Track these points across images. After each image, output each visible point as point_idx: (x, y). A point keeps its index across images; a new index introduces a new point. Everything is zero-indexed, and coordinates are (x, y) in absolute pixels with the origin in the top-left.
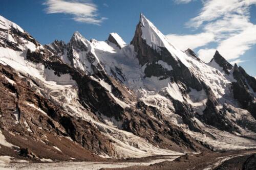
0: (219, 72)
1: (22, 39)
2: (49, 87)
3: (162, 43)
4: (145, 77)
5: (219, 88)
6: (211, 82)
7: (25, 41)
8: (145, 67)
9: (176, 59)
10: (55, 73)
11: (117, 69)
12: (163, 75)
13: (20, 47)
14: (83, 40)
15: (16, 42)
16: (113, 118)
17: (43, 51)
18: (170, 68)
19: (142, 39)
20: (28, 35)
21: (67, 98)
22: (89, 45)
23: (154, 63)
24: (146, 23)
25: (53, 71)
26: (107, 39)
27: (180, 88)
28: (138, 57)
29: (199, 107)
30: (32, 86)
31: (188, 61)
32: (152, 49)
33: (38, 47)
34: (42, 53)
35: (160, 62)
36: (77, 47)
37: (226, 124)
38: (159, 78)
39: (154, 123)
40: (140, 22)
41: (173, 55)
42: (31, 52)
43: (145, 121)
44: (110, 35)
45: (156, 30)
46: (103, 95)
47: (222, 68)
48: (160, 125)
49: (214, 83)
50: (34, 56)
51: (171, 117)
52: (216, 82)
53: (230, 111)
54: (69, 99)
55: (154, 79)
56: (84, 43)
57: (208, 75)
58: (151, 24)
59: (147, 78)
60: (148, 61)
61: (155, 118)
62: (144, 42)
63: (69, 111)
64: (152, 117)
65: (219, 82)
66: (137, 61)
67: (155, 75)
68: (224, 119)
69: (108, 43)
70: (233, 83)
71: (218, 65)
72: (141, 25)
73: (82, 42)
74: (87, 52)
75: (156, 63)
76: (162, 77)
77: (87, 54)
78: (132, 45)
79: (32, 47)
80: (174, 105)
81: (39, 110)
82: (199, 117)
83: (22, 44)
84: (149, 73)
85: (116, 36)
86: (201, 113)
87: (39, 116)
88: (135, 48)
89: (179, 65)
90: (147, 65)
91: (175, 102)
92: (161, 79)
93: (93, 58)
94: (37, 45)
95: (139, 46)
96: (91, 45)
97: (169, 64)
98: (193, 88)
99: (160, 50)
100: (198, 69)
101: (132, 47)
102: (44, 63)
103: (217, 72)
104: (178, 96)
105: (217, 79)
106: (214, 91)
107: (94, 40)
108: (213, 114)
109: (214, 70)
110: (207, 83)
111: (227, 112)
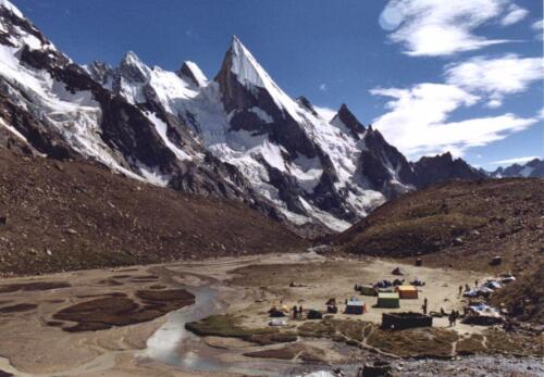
0: (345, 135)
1: (18, 28)
2: (49, 105)
3: (262, 82)
4: (229, 130)
5: (342, 157)
6: (332, 149)
7: (23, 32)
8: (231, 114)
9: (281, 108)
10: (67, 89)
11: (189, 114)
12: (257, 129)
13: (13, 40)
14: (139, 65)
15: (6, 32)
16: (157, 169)
17: (53, 53)
18: (269, 120)
19: (231, 73)
20: (31, 23)
21: (76, 125)
22: (148, 74)
23: (245, 110)
24: (241, 51)
25: (65, 85)
26: (179, 69)
27: (282, 151)
28: (223, 100)
29: (308, 182)
30: (10, 92)
31: (299, 114)
32: (244, 89)
33: (45, 47)
34: (51, 56)
35: (255, 110)
36: (130, 75)
37: (347, 211)
38: (252, 132)
39: (227, 188)
40: (231, 48)
41: (276, 100)
42: (31, 50)
43: (213, 183)
44: (185, 64)
45: (254, 62)
46: (145, 130)
47: (349, 130)
48: (237, 193)
49: (336, 150)
50: (34, 57)
51: (261, 187)
52: (339, 148)
53: (355, 192)
54: (81, 129)
55: (244, 134)
56: (141, 70)
57: (327, 137)
58: (247, 52)
59: (233, 133)
60: (237, 107)
61: (232, 183)
62: (234, 77)
63: (75, 145)
64: (228, 179)
65: (343, 148)
66: (221, 106)
67: (246, 128)
68: (345, 203)
69: (180, 76)
70: (364, 153)
71: (343, 125)
72: (232, 52)
73: (137, 68)
74: (144, 84)
75: (249, 110)
76: (256, 131)
77: (143, 87)
78: (216, 83)
79: (34, 44)
80: (270, 175)
81: (12, 129)
82: (307, 197)
83: (17, 35)
84: (236, 125)
85: (193, 67)
86: (311, 191)
87: (7, 138)
88: (220, 87)
89: (284, 116)
90: (236, 113)
91: (273, 171)
92: (254, 135)
94: (43, 43)
95: (226, 84)
96: (152, 74)
97: (269, 113)
98: (302, 153)
99: (257, 90)
100: (313, 127)
101: (216, 85)
102: (50, 70)
103: (341, 134)
104: (278, 163)
105: (340, 144)
106: (333, 161)
107: (156, 68)
108: (328, 193)
109: (338, 130)
110: (325, 148)
111: (350, 193)
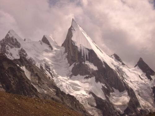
4: (72, 75)
8: (73, 66)
9: (102, 61)
11: (47, 66)
12: (88, 74)
19: (72, 41)
23: (81, 63)
26: (41, 40)
28: (67, 57)
36: (11, 43)
38: (85, 76)
47: (145, 74)
59: (74, 76)
60: (75, 61)
66: (66, 61)
67: (81, 74)
69: (41, 43)
72: (72, 28)
74: (20, 49)
75: (83, 63)
76: (87, 76)
77: (19, 50)
78: (63, 47)
88: (66, 49)
89: (104, 66)
90: (75, 65)
93: (25, 54)
95: (69, 48)
97: (95, 65)
99: (87, 51)
101: (63, 49)
103: (140, 76)
110: (130, 85)
